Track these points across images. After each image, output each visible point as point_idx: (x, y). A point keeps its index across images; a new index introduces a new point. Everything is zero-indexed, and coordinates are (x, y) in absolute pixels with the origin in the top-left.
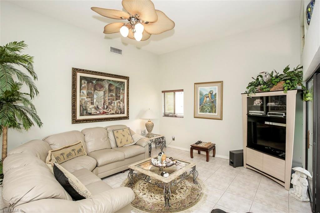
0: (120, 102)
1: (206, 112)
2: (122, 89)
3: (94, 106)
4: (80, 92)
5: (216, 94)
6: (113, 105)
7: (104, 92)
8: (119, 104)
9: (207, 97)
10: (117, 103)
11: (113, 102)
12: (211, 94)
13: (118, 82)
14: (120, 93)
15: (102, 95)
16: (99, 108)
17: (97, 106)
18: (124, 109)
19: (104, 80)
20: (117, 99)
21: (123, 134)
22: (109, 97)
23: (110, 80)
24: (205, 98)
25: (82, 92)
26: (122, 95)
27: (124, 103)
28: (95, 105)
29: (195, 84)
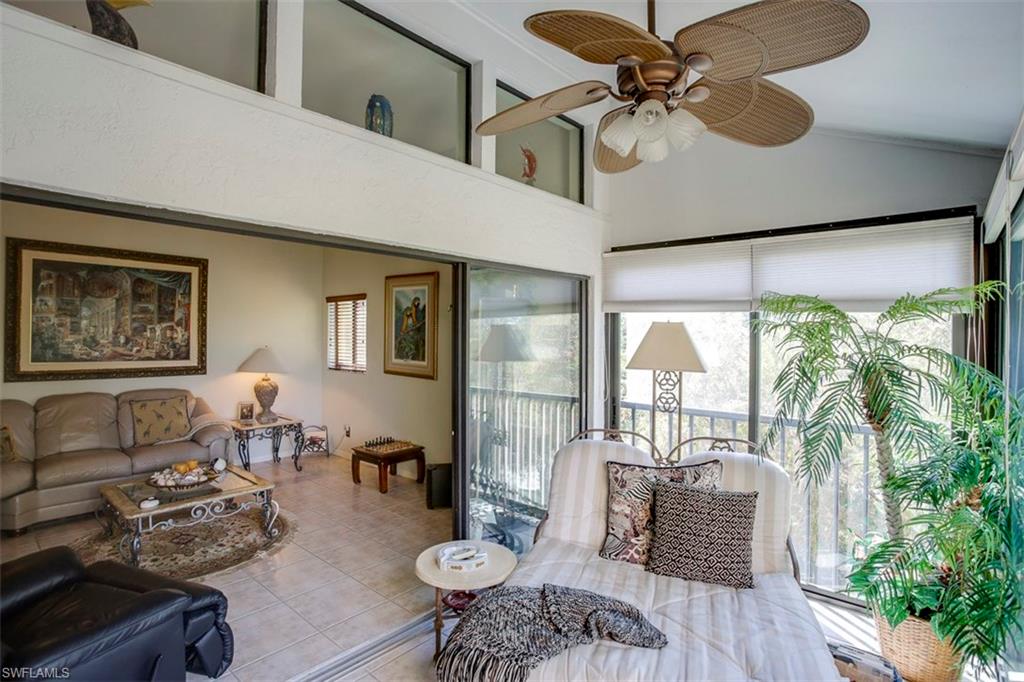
0: (175, 327)
1: (407, 357)
2: (181, 292)
3: (81, 337)
4: (34, 302)
5: (425, 306)
6: (148, 334)
7: (117, 300)
8: (169, 333)
9: (408, 316)
10: (164, 330)
11: (149, 327)
12: (417, 307)
13: (168, 274)
14: (174, 305)
15: (109, 309)
16: (97, 343)
17: (91, 337)
18: (188, 345)
19: (117, 268)
20: (161, 320)
21: (161, 413)
22: (133, 313)
23: (138, 270)
24: (406, 318)
25: (42, 301)
26: (182, 310)
27: (187, 328)
28: (84, 334)
29: (387, 278)
